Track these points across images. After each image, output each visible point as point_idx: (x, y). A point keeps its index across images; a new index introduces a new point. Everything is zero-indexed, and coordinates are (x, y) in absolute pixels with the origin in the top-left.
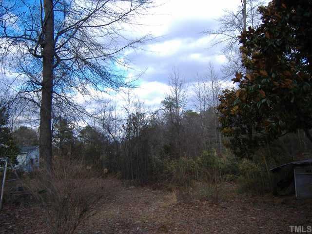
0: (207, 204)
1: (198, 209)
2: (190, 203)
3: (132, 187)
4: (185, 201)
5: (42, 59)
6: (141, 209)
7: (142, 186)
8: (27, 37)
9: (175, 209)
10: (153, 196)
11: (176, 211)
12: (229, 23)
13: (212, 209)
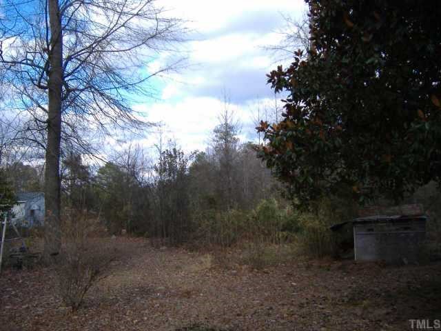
0: (246, 269)
1: (235, 275)
2: (227, 268)
3: (164, 248)
4: (221, 264)
5: (47, 90)
6: (168, 274)
7: (177, 247)
8: (29, 62)
9: (208, 274)
10: (188, 259)
11: (208, 276)
12: (291, 36)
13: (250, 274)
